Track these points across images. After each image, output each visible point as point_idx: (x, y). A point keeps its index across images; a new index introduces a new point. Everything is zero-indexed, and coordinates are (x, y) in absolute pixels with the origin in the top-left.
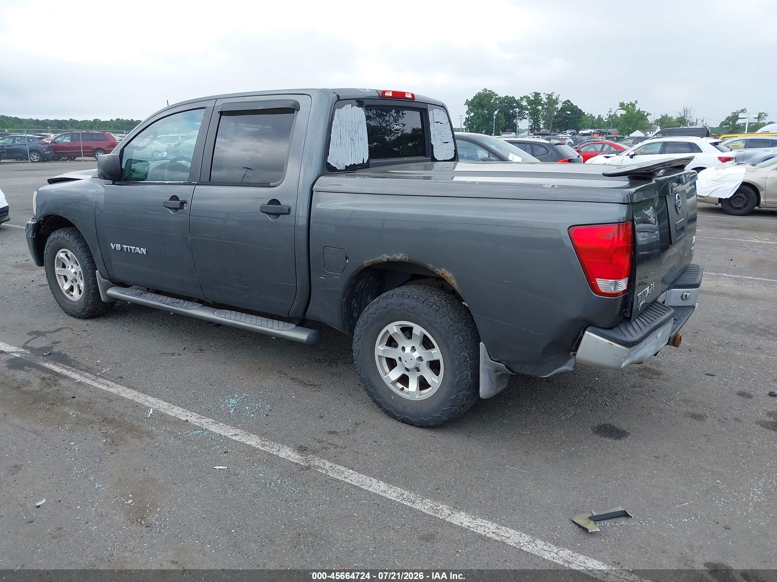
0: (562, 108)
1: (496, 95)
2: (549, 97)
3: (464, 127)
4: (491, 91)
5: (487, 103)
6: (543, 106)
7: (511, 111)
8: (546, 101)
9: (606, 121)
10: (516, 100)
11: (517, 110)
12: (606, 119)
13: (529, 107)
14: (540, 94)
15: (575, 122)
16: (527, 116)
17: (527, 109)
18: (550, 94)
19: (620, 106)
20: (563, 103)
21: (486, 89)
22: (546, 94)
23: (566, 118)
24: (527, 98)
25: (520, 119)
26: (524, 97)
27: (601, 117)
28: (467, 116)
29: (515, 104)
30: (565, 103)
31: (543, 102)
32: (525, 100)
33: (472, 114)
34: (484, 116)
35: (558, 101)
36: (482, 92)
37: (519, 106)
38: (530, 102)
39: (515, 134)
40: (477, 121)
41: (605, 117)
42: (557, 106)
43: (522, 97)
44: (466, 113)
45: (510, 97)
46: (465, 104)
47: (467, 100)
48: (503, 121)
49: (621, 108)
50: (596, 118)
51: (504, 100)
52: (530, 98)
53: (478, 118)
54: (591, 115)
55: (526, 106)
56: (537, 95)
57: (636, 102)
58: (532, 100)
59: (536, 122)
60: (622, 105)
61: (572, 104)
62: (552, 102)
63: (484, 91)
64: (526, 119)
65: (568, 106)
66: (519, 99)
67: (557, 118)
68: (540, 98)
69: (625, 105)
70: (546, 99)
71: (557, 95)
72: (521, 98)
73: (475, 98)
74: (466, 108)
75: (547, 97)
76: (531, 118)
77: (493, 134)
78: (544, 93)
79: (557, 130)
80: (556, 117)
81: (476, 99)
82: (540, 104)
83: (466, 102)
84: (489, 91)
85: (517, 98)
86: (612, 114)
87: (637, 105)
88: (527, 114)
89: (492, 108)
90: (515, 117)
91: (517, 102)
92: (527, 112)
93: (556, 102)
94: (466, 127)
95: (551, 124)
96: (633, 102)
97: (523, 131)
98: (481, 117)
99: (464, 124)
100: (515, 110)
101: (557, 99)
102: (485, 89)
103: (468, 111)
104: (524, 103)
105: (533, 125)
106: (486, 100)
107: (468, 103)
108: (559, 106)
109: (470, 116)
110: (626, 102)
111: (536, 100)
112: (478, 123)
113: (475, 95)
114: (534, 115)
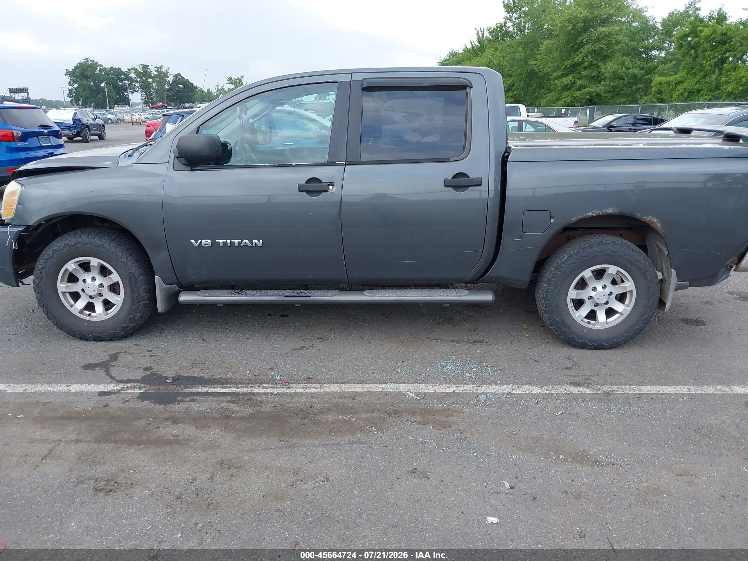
0: (173, 81)
1: (101, 65)
2: (159, 69)
3: (68, 100)
4: (94, 61)
5: (91, 73)
6: (153, 79)
7: (120, 83)
8: (156, 73)
9: (215, 94)
10: (124, 71)
11: (127, 82)
12: (214, 93)
13: (139, 80)
14: (148, 66)
15: (189, 96)
16: (138, 89)
17: (137, 82)
18: (159, 66)
19: (228, 81)
20: (174, 77)
21: (88, 59)
22: (155, 66)
23: (179, 91)
24: (136, 70)
25: (131, 92)
26: (132, 69)
27: (210, 90)
28: (70, 87)
29: (123, 76)
30: (176, 76)
31: (152, 75)
32: (133, 71)
33: (76, 86)
34: (90, 88)
35: (168, 74)
36: (83, 61)
37: (128, 78)
38: (139, 75)
39: (129, 108)
40: (84, 93)
41: (214, 91)
42: (168, 79)
43: (130, 68)
44: (69, 84)
45: (116, 68)
46: (65, 75)
47: (67, 70)
48: (113, 93)
49: (229, 82)
50: (206, 92)
51: (110, 72)
52: (138, 70)
53: (84, 90)
54: (201, 88)
55: (135, 78)
56: (145, 67)
57: (242, 77)
58: (140, 72)
59: (148, 95)
60: (230, 79)
61: (183, 78)
62: (162, 75)
63: (86, 61)
64: (137, 92)
65: (179, 79)
66: (127, 70)
67: (170, 92)
68: (149, 70)
69: (233, 79)
70: (156, 71)
71: (166, 68)
72: (129, 70)
73: (76, 67)
74: (67, 79)
75: (156, 69)
76: (143, 91)
77: (107, 108)
78: (153, 66)
79: (172, 103)
80: (168, 90)
81: (78, 69)
82: (150, 76)
83: (66, 73)
84: (91, 61)
85: (124, 70)
86: (220, 88)
87: (243, 80)
88: (138, 87)
89: (98, 79)
90: (125, 90)
91: (124, 74)
92: (137, 85)
93: (166, 75)
94: (70, 99)
95: (165, 98)
96: (240, 77)
97: (138, 104)
98: (87, 89)
99: (67, 96)
100: (123, 82)
101: (167, 72)
102: (86, 59)
103: (69, 82)
104: (133, 75)
105: (146, 98)
106: (90, 71)
107: (68, 73)
108: (171, 79)
109: (74, 88)
110: (234, 77)
111: (145, 72)
112: (85, 95)
113: (76, 65)
114: (146, 88)
